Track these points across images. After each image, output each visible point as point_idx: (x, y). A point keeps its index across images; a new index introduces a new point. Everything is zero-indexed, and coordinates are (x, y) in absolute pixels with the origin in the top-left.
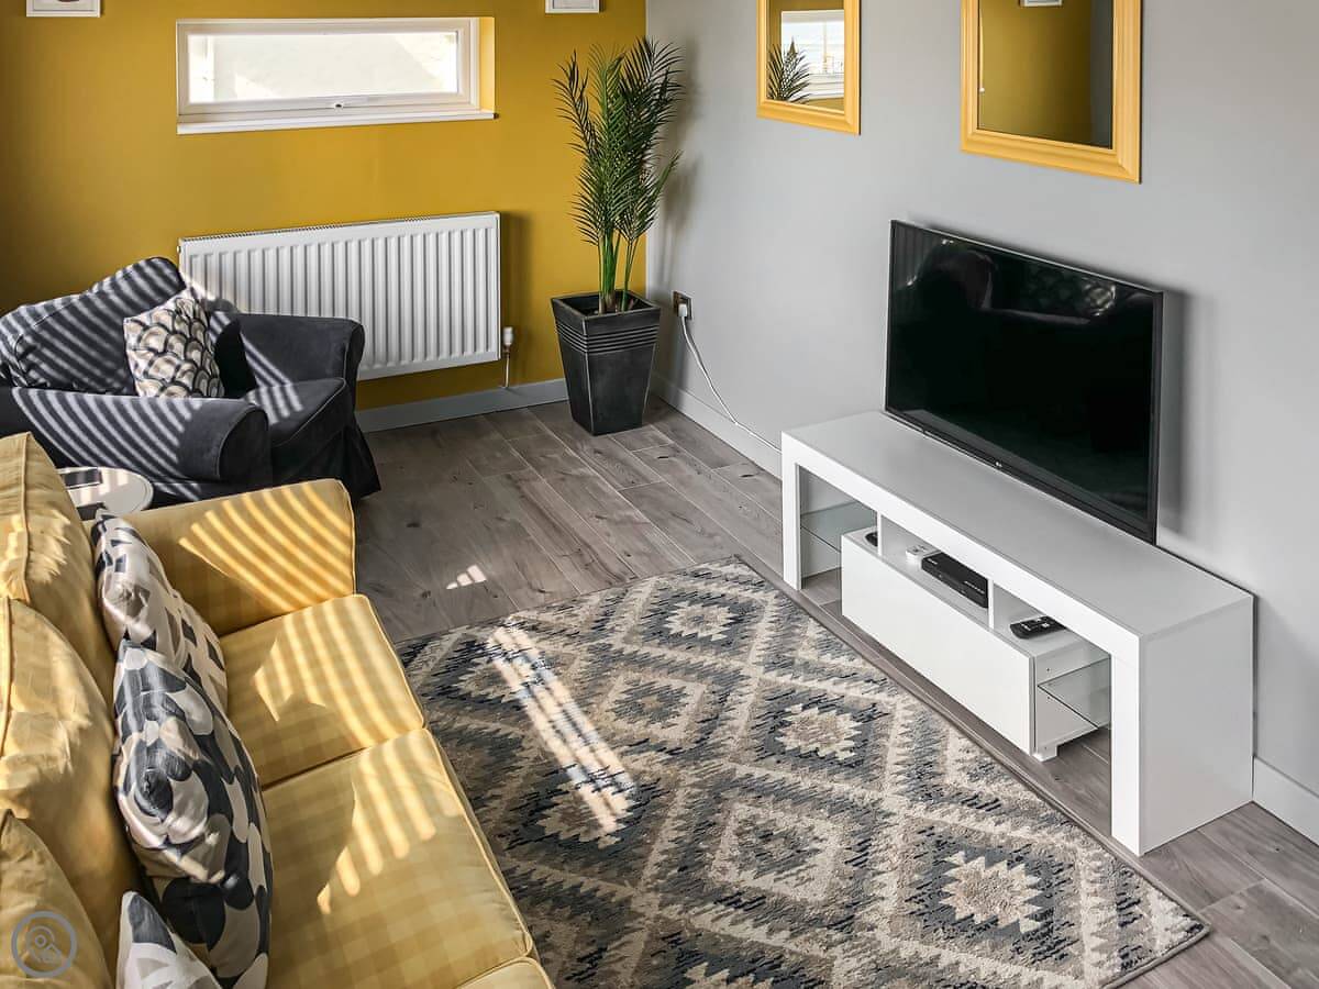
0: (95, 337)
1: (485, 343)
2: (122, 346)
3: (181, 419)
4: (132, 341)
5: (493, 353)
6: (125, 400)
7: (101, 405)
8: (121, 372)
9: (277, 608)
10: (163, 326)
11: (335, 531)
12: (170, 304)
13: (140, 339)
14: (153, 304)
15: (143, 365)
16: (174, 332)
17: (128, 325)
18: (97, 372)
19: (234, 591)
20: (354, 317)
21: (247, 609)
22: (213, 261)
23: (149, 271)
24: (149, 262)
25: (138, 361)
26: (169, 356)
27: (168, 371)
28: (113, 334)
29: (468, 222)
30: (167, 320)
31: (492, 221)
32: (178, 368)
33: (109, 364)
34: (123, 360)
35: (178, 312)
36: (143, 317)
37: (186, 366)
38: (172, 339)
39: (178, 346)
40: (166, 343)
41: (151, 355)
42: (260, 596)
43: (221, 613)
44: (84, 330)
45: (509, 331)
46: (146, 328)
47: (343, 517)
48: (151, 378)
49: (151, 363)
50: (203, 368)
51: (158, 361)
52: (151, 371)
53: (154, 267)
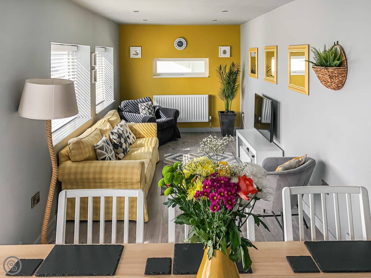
0: (135, 106)
1: (205, 119)
2: (139, 108)
3: (143, 117)
4: (139, 107)
5: (207, 121)
6: (139, 115)
7: (133, 115)
8: (139, 112)
9: (144, 136)
10: (144, 105)
11: (154, 128)
12: (147, 103)
13: (141, 107)
14: (144, 102)
15: (141, 111)
16: (146, 107)
17: (139, 104)
18: (135, 111)
19: (140, 134)
20: (177, 109)
21: (141, 136)
22: (158, 99)
23: (146, 99)
24: (146, 97)
25: (141, 110)
26: (145, 110)
27: (145, 112)
28: (138, 106)
29: (202, 96)
30: (145, 105)
31: (207, 96)
32: (146, 112)
33: (136, 110)
34: (139, 110)
35: (148, 104)
36: (142, 104)
37: (148, 112)
38: (146, 108)
39: (147, 109)
40: (145, 108)
41: (142, 109)
42: (143, 135)
43: (138, 136)
44: (133, 105)
45: (210, 117)
46: (142, 105)
47: (155, 127)
48: (142, 113)
49: (142, 111)
50: (151, 113)
51: (143, 110)
52: (142, 112)
53: (147, 98)
